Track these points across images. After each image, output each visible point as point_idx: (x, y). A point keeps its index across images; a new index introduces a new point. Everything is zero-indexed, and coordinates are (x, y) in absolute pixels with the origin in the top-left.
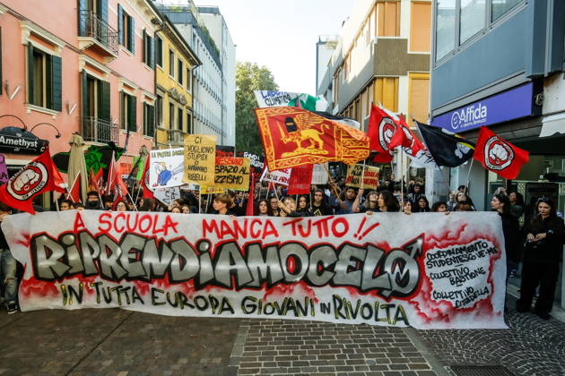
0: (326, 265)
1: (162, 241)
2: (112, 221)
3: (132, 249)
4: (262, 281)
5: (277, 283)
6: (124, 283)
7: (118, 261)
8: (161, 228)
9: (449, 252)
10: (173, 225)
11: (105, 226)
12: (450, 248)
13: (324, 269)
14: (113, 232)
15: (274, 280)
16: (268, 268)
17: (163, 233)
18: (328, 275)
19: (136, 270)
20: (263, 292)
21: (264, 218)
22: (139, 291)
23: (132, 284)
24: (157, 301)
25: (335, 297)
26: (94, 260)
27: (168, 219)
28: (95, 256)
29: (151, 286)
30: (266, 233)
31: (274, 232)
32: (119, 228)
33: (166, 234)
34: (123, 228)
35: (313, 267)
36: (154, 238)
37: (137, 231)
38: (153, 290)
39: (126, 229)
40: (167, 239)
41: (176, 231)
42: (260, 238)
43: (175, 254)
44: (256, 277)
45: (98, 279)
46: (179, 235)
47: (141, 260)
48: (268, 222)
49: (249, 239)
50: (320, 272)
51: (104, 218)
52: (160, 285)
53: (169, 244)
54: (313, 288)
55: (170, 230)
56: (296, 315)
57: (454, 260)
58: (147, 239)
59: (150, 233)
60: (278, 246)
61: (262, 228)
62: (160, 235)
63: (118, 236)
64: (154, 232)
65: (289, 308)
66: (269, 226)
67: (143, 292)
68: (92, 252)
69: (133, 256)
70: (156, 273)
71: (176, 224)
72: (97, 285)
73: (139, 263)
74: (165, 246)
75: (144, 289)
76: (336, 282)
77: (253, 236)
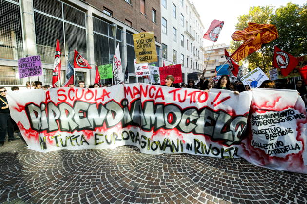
0: (191, 120)
1: (101, 104)
2: (66, 94)
3: (81, 110)
4: (151, 125)
5: (160, 128)
6: (76, 133)
7: (73, 119)
8: (100, 97)
9: (266, 116)
10: (107, 94)
11: (62, 98)
12: (267, 113)
13: (190, 122)
14: (68, 100)
15: (159, 125)
16: (156, 118)
17: (101, 100)
18: (192, 126)
19: (84, 123)
20: (151, 133)
21: (157, 87)
22: (86, 137)
23: (81, 133)
24: (98, 141)
25: (195, 141)
26: (56, 120)
27: (104, 91)
28: (56, 118)
29: (94, 133)
30: (157, 96)
31: (162, 96)
32: (72, 98)
33: (103, 100)
34: (74, 98)
35: (184, 121)
36: (96, 103)
37: (83, 99)
38: (96, 135)
39: (75, 98)
40: (104, 103)
41: (109, 97)
42: (154, 98)
43: (108, 111)
44: (148, 123)
45: (58, 133)
46: (110, 99)
47: (87, 116)
48: (160, 89)
49: (148, 98)
50: (187, 124)
51: (60, 93)
52: (101, 130)
53: (105, 106)
54: (182, 133)
55: (106, 97)
56: (172, 150)
57: (269, 122)
58: (90, 104)
59: (93, 101)
60: (164, 106)
61: (155, 92)
62: (99, 102)
63: (72, 103)
64: (95, 100)
65: (167, 146)
66: (160, 92)
67: (88, 137)
68: (55, 115)
69: (82, 114)
70: (97, 124)
71: (109, 93)
72: (56, 137)
73: (86, 118)
74: (102, 107)
75: (89, 135)
76: (197, 131)
77: (150, 96)
